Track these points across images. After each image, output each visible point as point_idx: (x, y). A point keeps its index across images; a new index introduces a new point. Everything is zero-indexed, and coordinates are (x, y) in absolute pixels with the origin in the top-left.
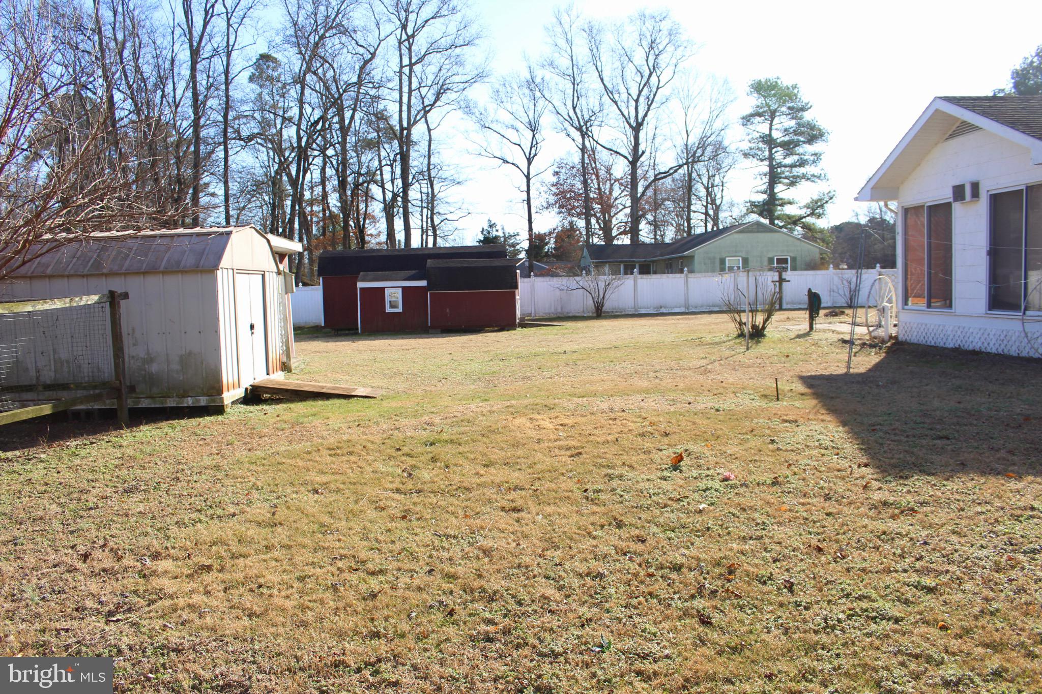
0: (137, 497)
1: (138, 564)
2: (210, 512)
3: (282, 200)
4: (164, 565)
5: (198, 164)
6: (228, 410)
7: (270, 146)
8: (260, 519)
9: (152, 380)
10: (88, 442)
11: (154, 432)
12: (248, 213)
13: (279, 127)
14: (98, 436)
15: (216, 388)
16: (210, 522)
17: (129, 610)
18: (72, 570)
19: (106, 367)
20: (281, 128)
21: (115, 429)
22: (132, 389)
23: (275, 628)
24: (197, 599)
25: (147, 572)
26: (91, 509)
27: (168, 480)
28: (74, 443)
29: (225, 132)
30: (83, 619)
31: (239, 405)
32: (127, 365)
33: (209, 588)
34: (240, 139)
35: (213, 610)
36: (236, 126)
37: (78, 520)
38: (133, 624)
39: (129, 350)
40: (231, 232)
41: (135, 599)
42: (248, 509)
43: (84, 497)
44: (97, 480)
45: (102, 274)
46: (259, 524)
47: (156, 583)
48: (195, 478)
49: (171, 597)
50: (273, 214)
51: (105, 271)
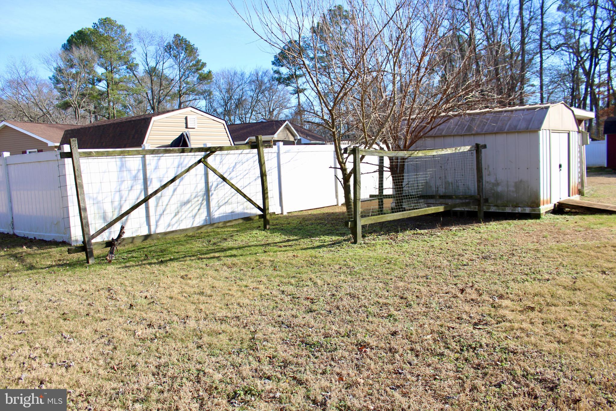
0: (490, 262)
1: (491, 299)
2: (533, 276)
3: (578, 86)
4: (505, 302)
5: (524, 67)
6: (543, 216)
7: (571, 51)
8: (565, 284)
9: (498, 196)
10: (462, 229)
11: (499, 226)
12: (554, 95)
13: (577, 38)
14: (467, 226)
15: (536, 203)
16: (533, 282)
17: (486, 324)
18: (455, 297)
19: (473, 187)
20: (579, 38)
21: (476, 223)
22: (486, 200)
23: (575, 353)
24: (525, 325)
25: (496, 305)
26: (465, 265)
27: (508, 254)
28: (455, 229)
29: (541, 45)
30: (461, 324)
31: (550, 214)
32: (484, 186)
33: (533, 321)
34: (551, 49)
35: (536, 334)
36: (548, 41)
37: (458, 270)
38: (488, 332)
39: (486, 178)
40: (549, 107)
41: (489, 319)
42: (557, 278)
43: (461, 258)
44: (467, 250)
45: (472, 134)
46: (565, 288)
47: (501, 312)
48: (524, 255)
49: (510, 321)
50: (572, 94)
51: (473, 132)
